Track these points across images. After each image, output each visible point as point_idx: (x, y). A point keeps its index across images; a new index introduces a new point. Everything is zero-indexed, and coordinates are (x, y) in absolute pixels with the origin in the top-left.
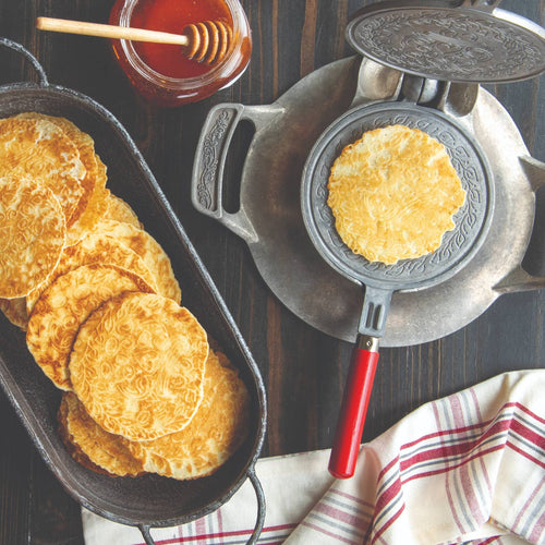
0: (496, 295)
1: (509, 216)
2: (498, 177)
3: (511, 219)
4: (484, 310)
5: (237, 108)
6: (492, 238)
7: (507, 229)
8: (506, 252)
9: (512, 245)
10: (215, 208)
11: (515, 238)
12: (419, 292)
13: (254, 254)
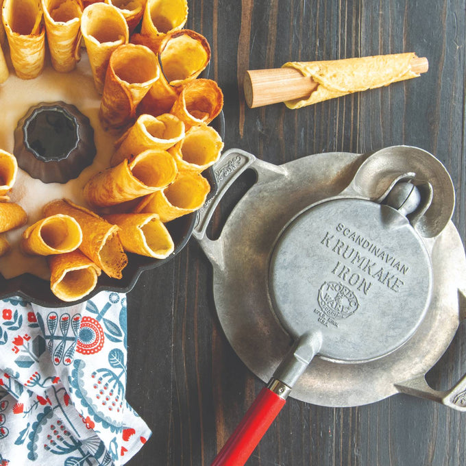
0: (396, 391)
1: (431, 332)
2: (436, 298)
3: (432, 336)
4: (380, 399)
5: (250, 158)
6: (411, 345)
7: (425, 342)
8: (417, 360)
9: (424, 356)
10: (200, 230)
11: (428, 352)
12: (335, 363)
13: (215, 279)
